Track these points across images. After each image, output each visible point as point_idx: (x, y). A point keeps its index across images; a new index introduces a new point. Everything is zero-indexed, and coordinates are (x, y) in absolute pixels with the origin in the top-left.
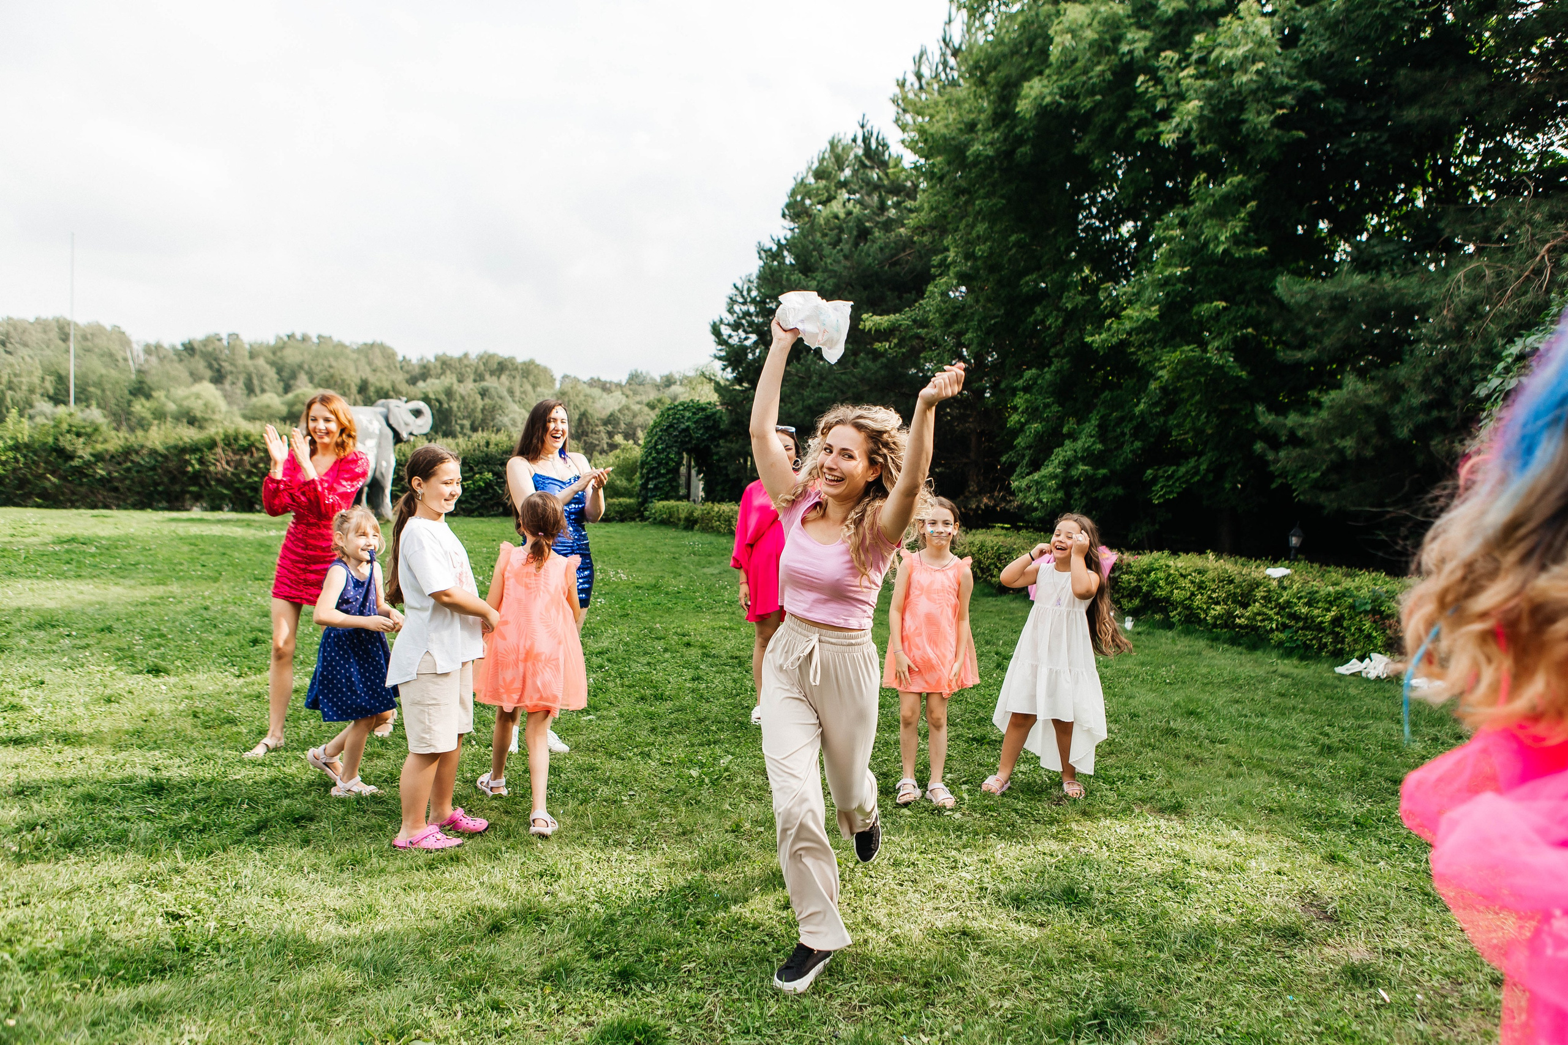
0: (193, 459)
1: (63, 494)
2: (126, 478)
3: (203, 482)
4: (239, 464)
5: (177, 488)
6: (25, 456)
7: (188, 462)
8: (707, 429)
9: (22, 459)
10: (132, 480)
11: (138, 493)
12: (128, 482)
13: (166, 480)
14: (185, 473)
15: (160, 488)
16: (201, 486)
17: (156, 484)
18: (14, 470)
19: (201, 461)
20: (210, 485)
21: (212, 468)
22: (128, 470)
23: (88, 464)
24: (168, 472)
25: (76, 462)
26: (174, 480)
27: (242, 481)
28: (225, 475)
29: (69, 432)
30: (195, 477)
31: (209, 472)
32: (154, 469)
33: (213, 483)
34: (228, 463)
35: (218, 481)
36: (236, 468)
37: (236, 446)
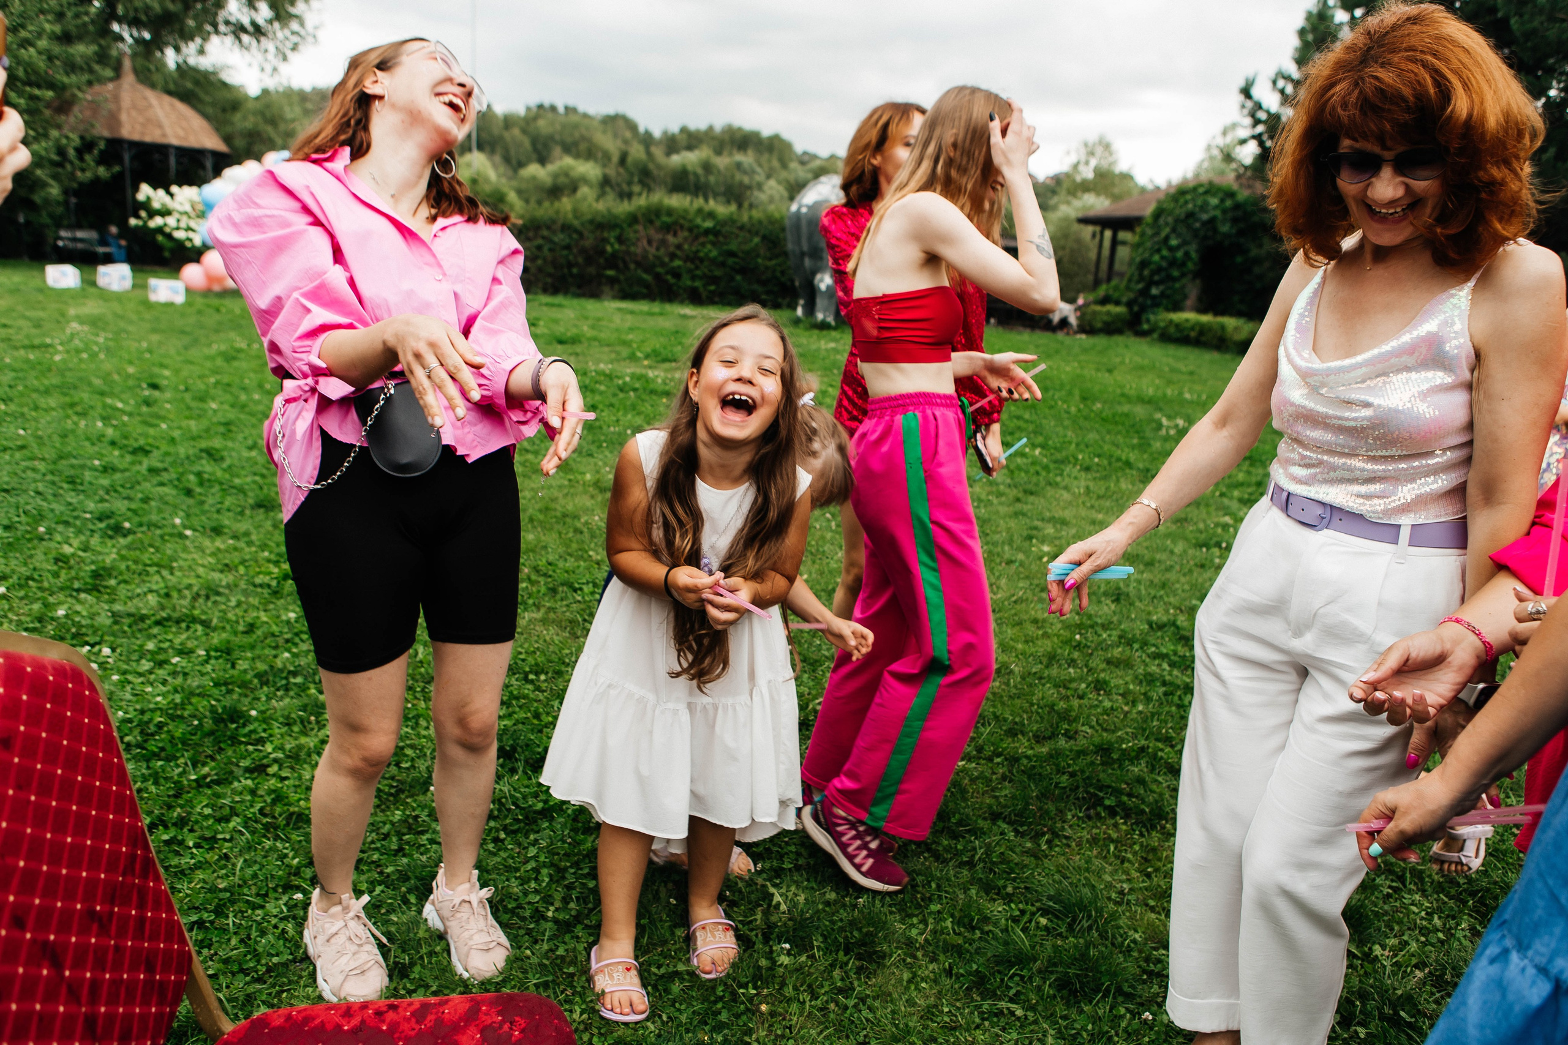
0: (612, 236)
3: (621, 265)
4: (663, 243)
5: (592, 270)
7: (605, 240)
8: (1235, 221)
10: (545, 259)
11: (550, 275)
13: (580, 260)
14: (603, 252)
15: (575, 270)
16: (619, 270)
17: (570, 265)
19: (620, 240)
20: (629, 269)
21: (632, 249)
24: (583, 251)
26: (589, 261)
27: (663, 264)
28: (645, 257)
30: (614, 259)
31: (628, 253)
32: (568, 247)
33: (632, 266)
34: (650, 242)
35: (638, 264)
36: (658, 249)
37: (658, 223)
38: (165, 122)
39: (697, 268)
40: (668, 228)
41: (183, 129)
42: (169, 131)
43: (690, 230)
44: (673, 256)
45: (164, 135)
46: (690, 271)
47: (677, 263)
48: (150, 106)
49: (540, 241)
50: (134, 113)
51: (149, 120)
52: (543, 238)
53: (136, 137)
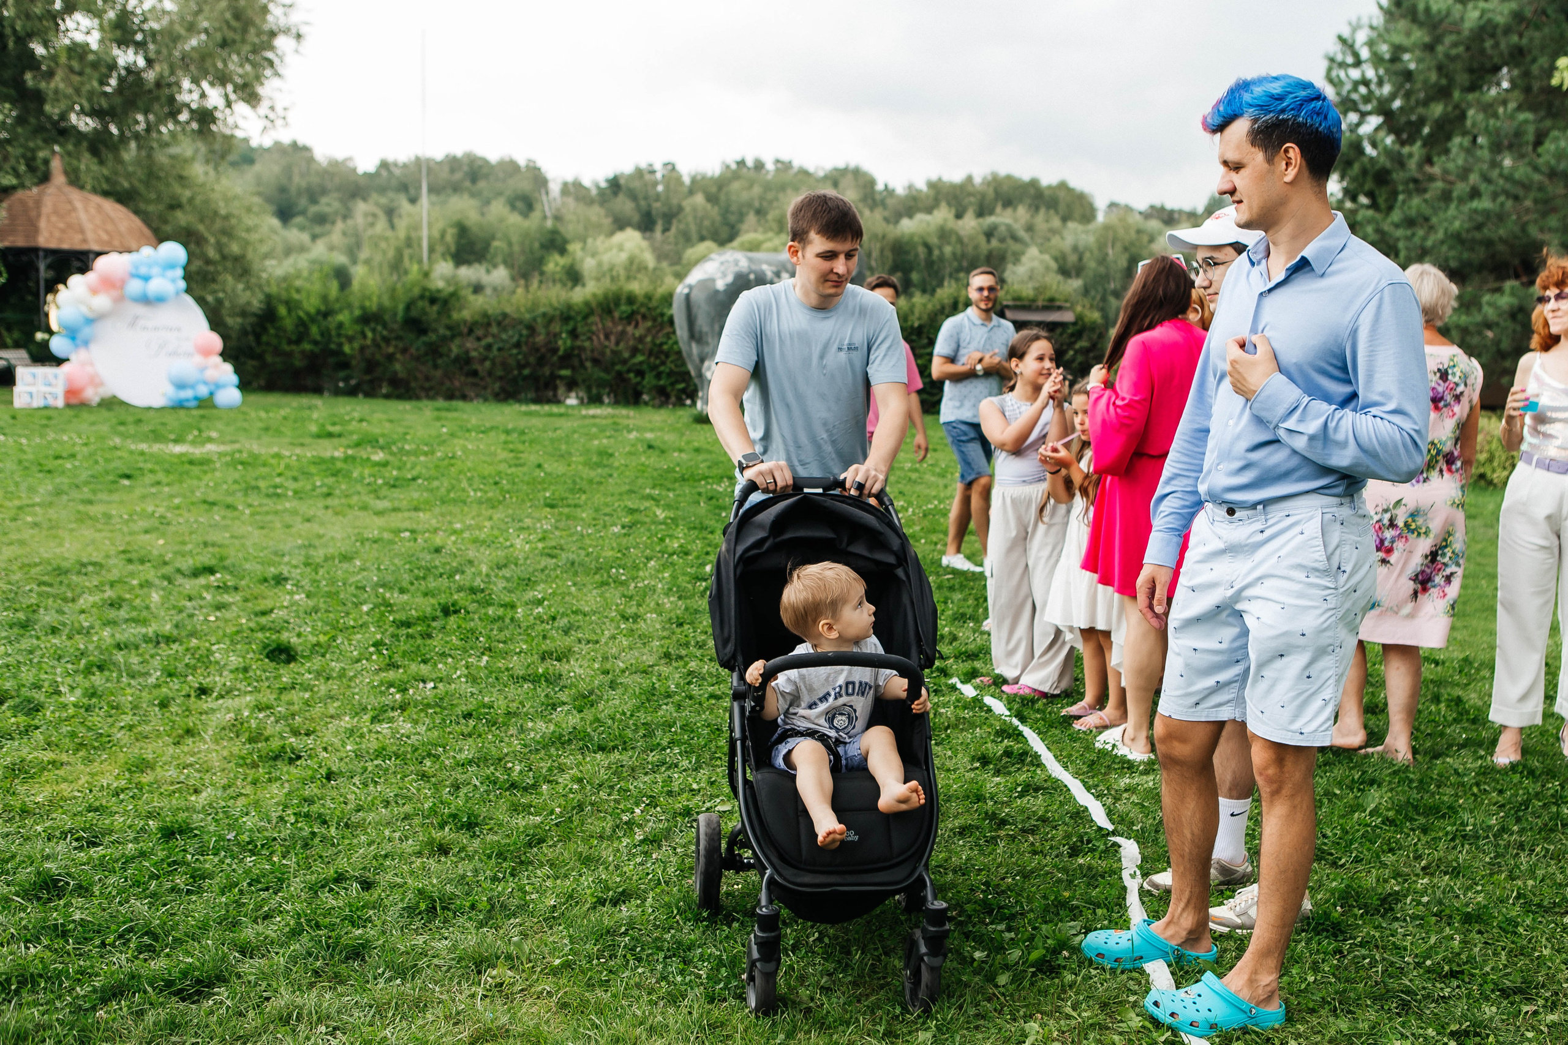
0: (564, 331)
1: (416, 379)
2: (485, 359)
3: (576, 362)
4: (623, 335)
5: (547, 371)
6: (374, 330)
7: (557, 336)
9: (370, 335)
10: (493, 361)
11: (501, 380)
12: (488, 364)
13: (532, 360)
14: (555, 350)
15: (526, 372)
16: (573, 368)
17: (521, 366)
18: (362, 349)
20: (586, 369)
21: (587, 344)
22: (489, 347)
23: (444, 339)
24: (535, 349)
25: (432, 337)
26: (541, 360)
27: (624, 361)
28: (603, 354)
29: (422, 297)
30: (566, 359)
31: (582, 349)
32: (518, 345)
33: (588, 364)
34: (607, 337)
35: (596, 362)
36: (617, 344)
37: (617, 314)
38: (88, 226)
39: (663, 363)
40: (630, 318)
41: (107, 232)
42: (90, 235)
43: (654, 320)
44: (635, 351)
45: (85, 241)
46: (654, 368)
47: (640, 358)
48: (74, 209)
49: (490, 340)
50: (54, 219)
51: (70, 226)
52: (494, 336)
53: (53, 245)
